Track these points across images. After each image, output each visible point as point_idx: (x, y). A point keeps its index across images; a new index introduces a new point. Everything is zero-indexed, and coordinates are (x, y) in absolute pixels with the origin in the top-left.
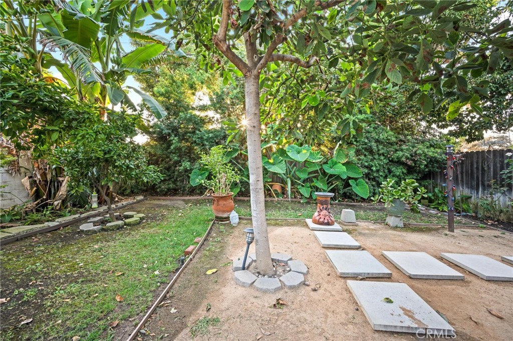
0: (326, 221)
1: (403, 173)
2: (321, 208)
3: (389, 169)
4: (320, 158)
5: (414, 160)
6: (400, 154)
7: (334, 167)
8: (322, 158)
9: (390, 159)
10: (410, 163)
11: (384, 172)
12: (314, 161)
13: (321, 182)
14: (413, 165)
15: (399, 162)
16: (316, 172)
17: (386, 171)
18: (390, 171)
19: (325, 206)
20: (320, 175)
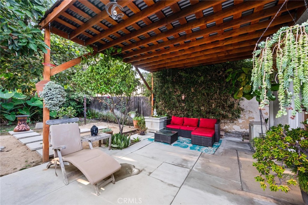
0: (23, 129)
1: (75, 105)
2: (20, 123)
3: (69, 103)
4: (24, 97)
5: (79, 99)
6: (73, 96)
7: (35, 102)
8: (25, 97)
9: (70, 98)
10: (78, 100)
11: (67, 104)
12: (19, 99)
13: (25, 111)
14: (79, 101)
15: (73, 100)
16: (21, 105)
17: (68, 104)
18: (70, 104)
19: (23, 122)
20: (24, 107)
